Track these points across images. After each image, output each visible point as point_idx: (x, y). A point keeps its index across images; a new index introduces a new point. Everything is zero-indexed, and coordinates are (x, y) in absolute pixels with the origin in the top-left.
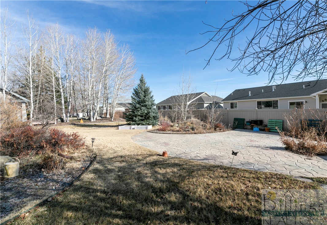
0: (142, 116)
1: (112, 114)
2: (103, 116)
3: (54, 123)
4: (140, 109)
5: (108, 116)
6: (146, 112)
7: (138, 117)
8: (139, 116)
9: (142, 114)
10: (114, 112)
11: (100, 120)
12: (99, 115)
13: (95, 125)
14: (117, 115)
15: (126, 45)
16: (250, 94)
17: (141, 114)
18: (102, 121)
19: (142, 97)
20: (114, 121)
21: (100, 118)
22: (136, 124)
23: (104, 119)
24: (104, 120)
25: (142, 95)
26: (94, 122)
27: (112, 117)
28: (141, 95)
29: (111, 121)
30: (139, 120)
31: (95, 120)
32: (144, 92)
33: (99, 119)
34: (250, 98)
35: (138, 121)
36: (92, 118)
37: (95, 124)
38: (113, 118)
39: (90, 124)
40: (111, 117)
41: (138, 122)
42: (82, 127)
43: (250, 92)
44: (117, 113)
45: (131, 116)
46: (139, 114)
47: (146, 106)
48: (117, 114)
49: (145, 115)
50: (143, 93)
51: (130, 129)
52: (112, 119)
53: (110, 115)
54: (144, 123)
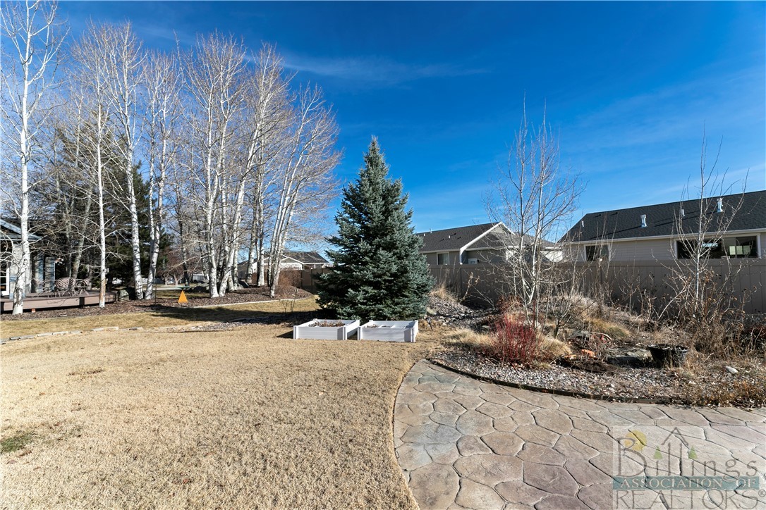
0: (376, 285)
1: (272, 277)
2: (250, 281)
3: (98, 304)
4: (371, 258)
5: (262, 282)
6: (394, 268)
7: (366, 288)
8: (369, 283)
9: (380, 276)
10: (278, 272)
11: (240, 293)
12: (235, 279)
13: (220, 309)
14: (285, 280)
15: (312, 88)
16: (644, 221)
17: (375, 275)
18: (244, 296)
19: (378, 216)
20: (278, 296)
21: (241, 288)
22: (356, 314)
23: (250, 289)
24: (250, 292)
25: (376, 208)
26: (219, 299)
27: (272, 284)
28: (374, 206)
29: (269, 297)
30: (368, 299)
31: (222, 294)
32: (384, 197)
33: (235, 291)
34: (646, 232)
35: (362, 304)
36: (215, 289)
37: (220, 305)
38: (274, 287)
39: (204, 307)
40: (269, 286)
41: (363, 307)
42: (177, 317)
43: (644, 217)
44: (286, 273)
45: (334, 283)
46: (369, 276)
47: (390, 247)
48: (285, 276)
49: (388, 281)
50: (380, 202)
51: (340, 337)
52: (273, 292)
53: (267, 278)
54: (387, 312)
